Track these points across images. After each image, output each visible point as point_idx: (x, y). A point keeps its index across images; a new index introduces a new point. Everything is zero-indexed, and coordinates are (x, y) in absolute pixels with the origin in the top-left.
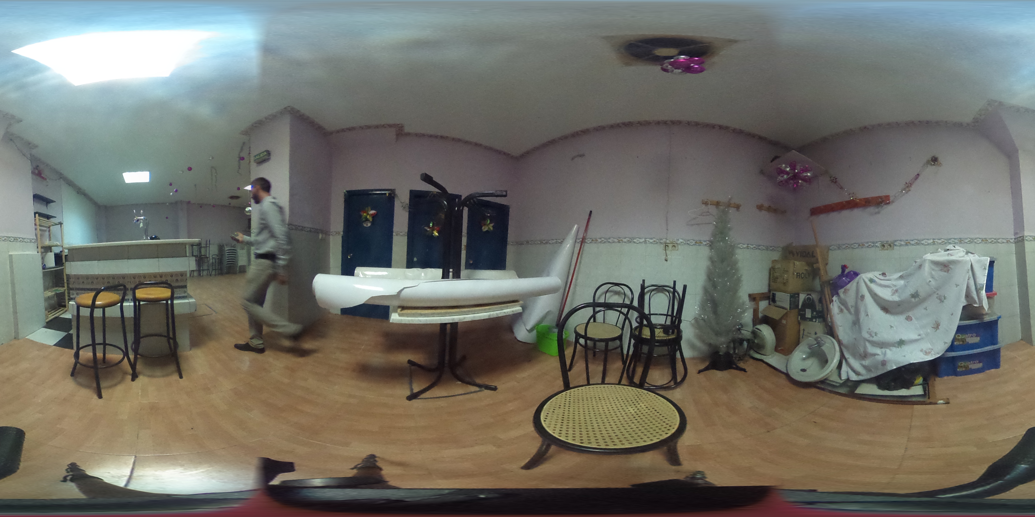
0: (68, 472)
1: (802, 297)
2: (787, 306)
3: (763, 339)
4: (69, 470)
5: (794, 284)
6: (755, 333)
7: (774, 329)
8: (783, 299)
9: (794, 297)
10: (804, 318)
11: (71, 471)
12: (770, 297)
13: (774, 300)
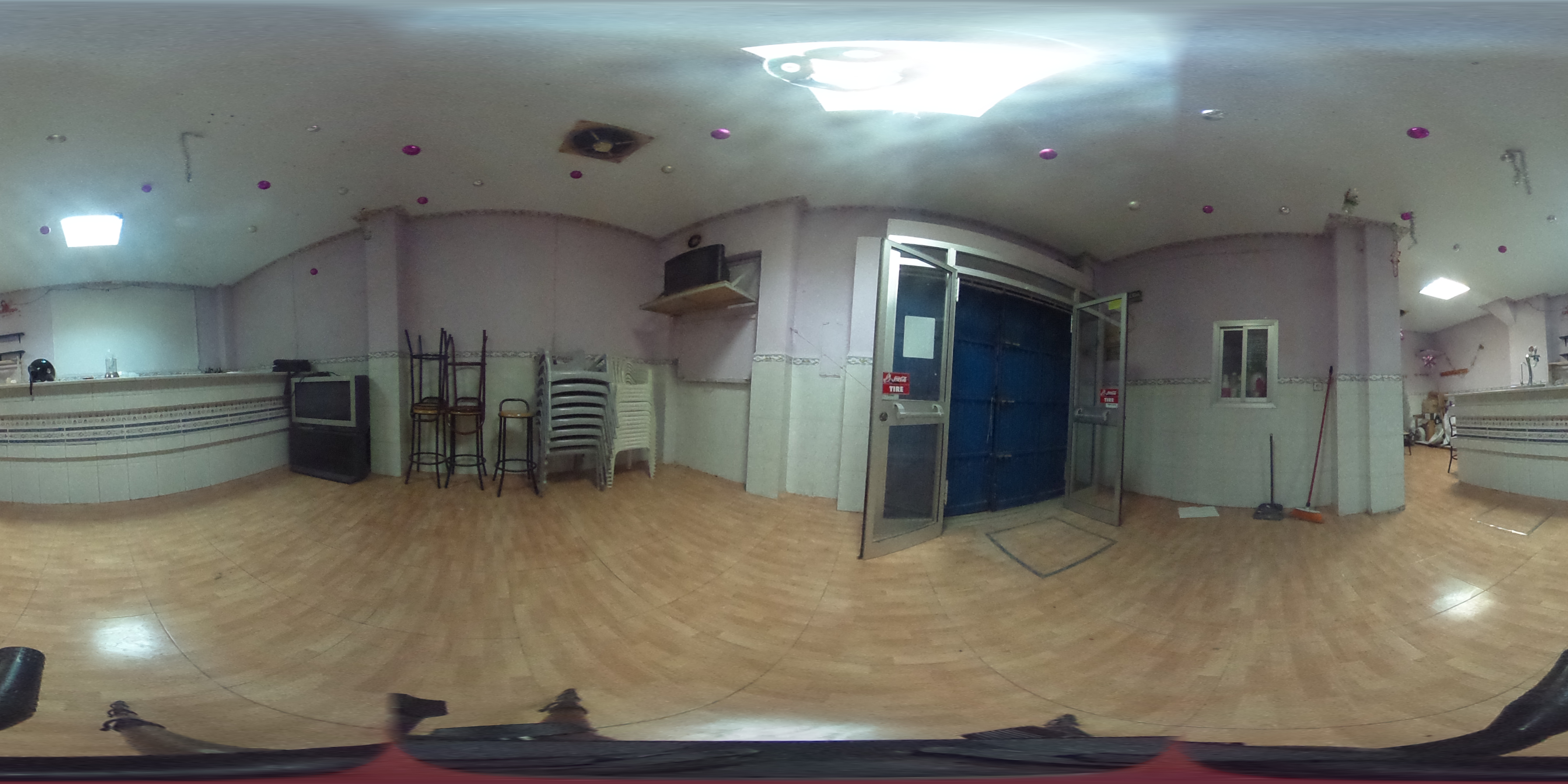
0: (111, 716)
1: (1435, 415)
2: (1429, 418)
3: (1420, 433)
4: (112, 713)
5: (1432, 410)
6: (1417, 432)
7: (1424, 428)
8: (1428, 416)
9: (1432, 415)
10: (1436, 424)
11: (116, 714)
12: (1423, 416)
13: (1424, 418)
